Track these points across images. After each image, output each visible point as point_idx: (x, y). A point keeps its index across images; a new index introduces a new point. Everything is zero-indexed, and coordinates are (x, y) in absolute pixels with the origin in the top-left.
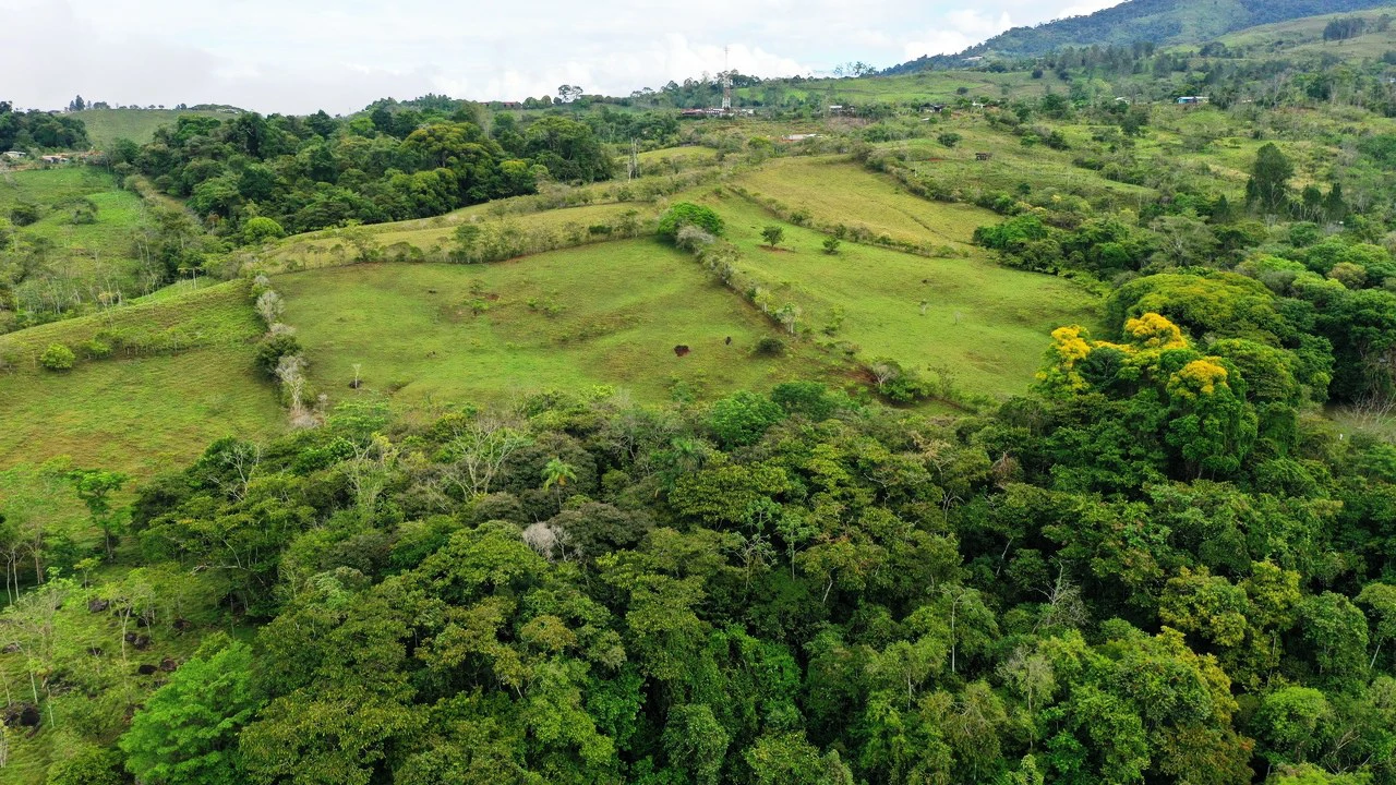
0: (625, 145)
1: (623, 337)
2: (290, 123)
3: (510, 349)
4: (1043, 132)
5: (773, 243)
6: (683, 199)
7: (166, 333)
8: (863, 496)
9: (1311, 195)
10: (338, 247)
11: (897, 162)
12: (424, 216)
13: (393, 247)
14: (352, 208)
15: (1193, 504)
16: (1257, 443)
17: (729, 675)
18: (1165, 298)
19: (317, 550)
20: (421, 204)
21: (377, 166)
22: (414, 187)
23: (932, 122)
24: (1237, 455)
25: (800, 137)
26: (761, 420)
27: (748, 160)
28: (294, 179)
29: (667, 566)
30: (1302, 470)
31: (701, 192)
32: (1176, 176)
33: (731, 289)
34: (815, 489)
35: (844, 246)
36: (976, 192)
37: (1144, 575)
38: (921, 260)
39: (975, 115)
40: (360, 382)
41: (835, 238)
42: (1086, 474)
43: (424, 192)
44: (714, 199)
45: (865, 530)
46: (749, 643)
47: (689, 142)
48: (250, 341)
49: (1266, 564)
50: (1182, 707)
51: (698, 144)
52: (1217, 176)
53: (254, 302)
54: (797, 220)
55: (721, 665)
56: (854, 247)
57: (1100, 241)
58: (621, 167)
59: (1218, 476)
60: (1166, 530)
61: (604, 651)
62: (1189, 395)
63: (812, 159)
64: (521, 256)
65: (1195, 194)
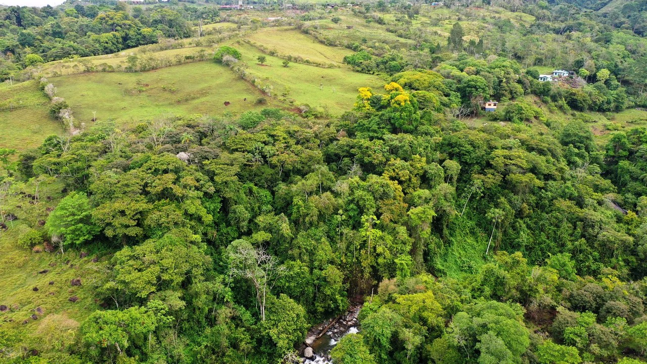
0: (196, 22)
1: (203, 99)
2: (34, 10)
3: (157, 105)
4: (376, 17)
5: (262, 63)
6: (224, 45)
7: (6, 102)
8: (292, 142)
9: (472, 43)
10: (76, 65)
11: (314, 30)
12: (107, 53)
13: (100, 65)
14: (74, 50)
15: (396, 140)
16: (420, 122)
17: (249, 199)
18: (406, 80)
19: (102, 166)
20: (106, 48)
21: (83, 31)
22: (102, 40)
23: (330, 12)
24: (413, 125)
25: (273, 19)
26: (257, 120)
27: (251, 28)
28: (43, 37)
29: (227, 162)
30: (431, 129)
31: (231, 42)
32: (423, 35)
33: (246, 80)
34: (275, 140)
35: (291, 64)
36: (345, 42)
37: (380, 161)
38: (322, 69)
39: (348, 9)
40: (96, 119)
41: (287, 61)
42: (366, 134)
43: (107, 43)
44: (237, 45)
45: (293, 152)
46: (255, 188)
47: (225, 20)
48: (44, 104)
49: (418, 156)
50: (385, 193)
51: (229, 21)
52: (440, 35)
53: (43, 89)
54: (272, 54)
55: (247, 196)
56: (296, 64)
57: (390, 61)
58: (195, 31)
59: (406, 132)
60: (388, 148)
61: (208, 189)
62: (397, 106)
63: (278, 28)
64: (157, 69)
65: (430, 43)
